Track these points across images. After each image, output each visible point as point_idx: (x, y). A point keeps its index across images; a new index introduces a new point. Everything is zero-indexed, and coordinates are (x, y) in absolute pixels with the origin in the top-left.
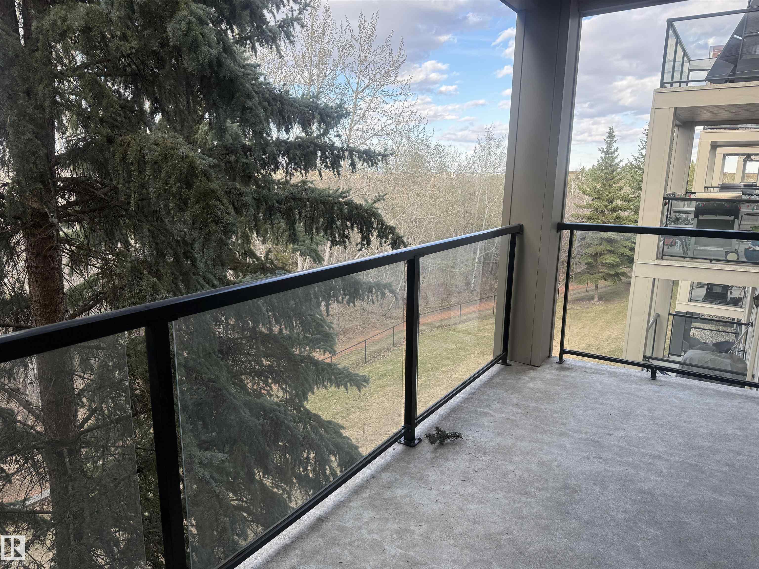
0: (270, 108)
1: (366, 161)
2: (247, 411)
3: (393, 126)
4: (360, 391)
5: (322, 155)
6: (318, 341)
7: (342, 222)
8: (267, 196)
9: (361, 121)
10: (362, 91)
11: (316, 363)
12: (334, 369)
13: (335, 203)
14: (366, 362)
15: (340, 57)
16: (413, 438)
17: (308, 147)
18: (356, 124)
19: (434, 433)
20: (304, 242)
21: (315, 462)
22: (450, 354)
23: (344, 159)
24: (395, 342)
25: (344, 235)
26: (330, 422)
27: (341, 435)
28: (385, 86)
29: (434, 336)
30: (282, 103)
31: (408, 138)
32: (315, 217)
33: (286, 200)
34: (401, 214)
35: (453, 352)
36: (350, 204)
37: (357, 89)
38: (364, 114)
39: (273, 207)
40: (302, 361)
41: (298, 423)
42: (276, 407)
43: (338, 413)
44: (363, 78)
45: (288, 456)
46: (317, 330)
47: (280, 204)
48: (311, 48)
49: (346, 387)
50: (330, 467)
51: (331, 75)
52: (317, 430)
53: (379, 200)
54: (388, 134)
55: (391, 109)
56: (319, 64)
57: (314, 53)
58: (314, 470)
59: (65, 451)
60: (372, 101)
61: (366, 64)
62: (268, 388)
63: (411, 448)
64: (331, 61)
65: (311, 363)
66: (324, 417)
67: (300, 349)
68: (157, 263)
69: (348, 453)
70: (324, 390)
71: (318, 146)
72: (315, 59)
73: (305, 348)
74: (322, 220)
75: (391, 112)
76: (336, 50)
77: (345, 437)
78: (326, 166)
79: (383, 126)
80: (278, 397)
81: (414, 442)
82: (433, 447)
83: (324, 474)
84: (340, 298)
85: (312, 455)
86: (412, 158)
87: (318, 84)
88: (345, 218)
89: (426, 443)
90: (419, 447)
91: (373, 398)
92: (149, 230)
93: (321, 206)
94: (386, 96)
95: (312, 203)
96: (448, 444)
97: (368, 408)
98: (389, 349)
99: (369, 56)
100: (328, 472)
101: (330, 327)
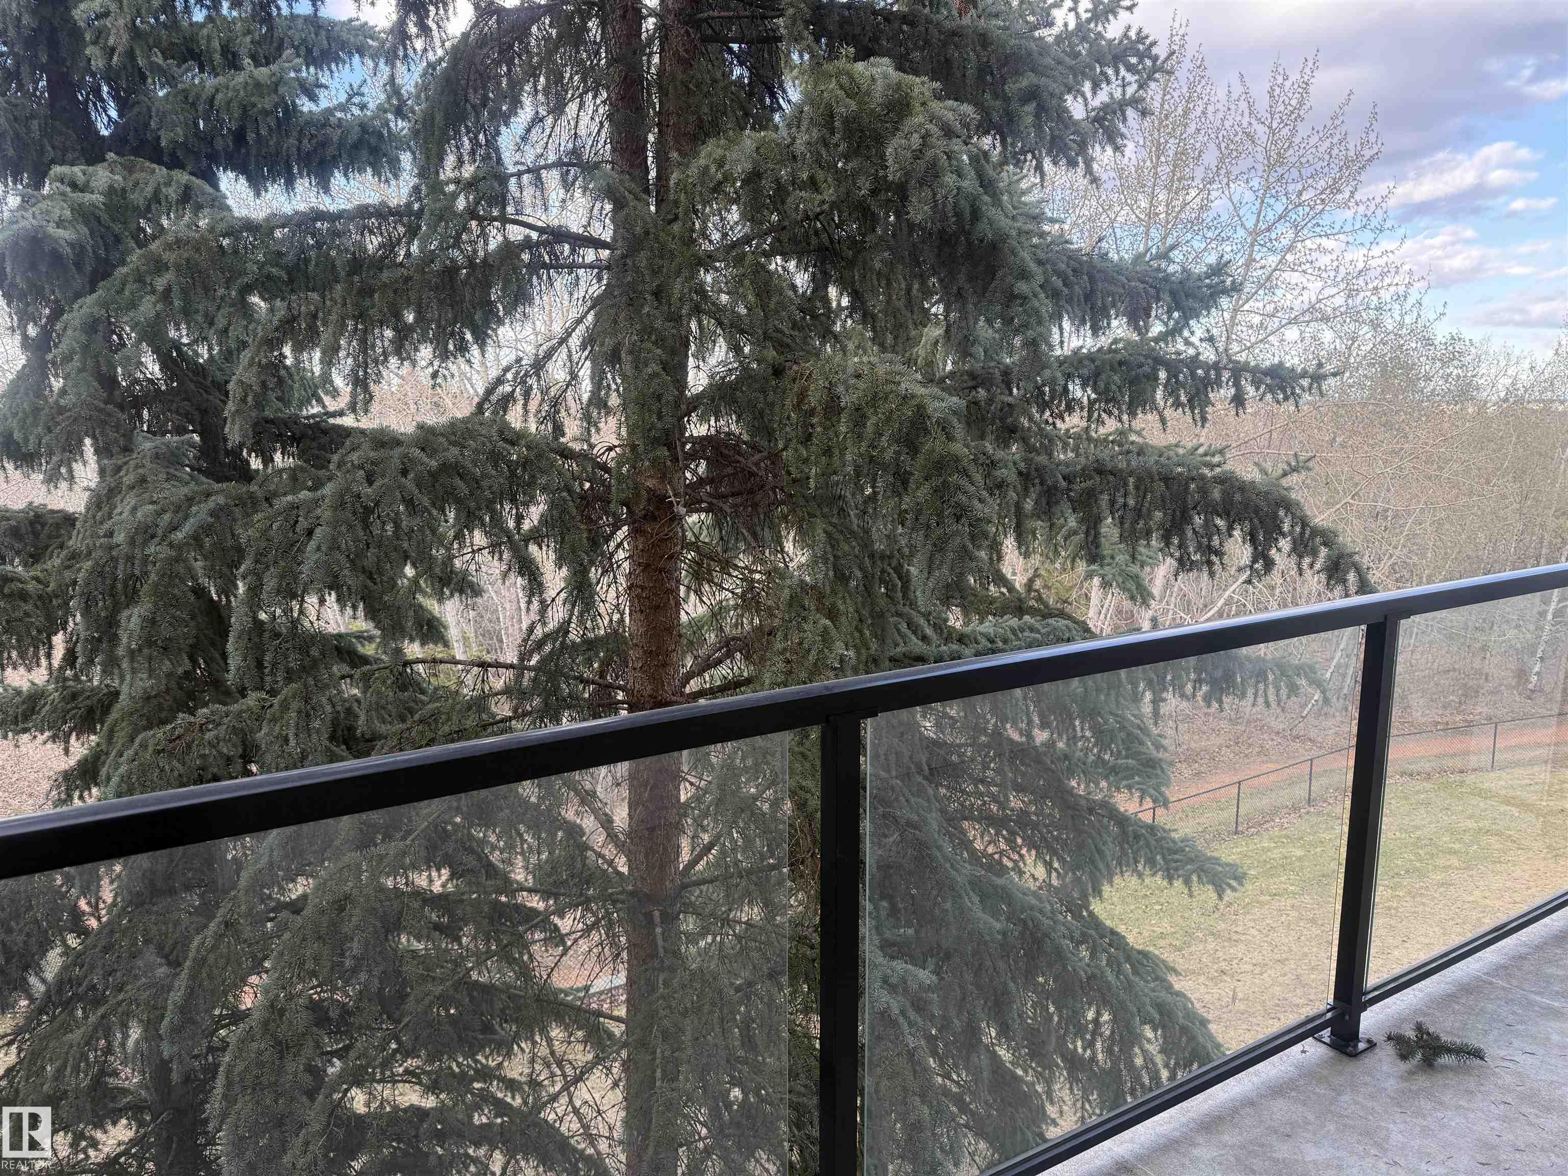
0: (1066, 291)
1: (1270, 389)
2: (976, 900)
3: (1339, 301)
4: (1220, 897)
5: (1168, 379)
6: (1129, 773)
7: (1206, 521)
8: (1044, 467)
9: (1261, 292)
10: (1268, 230)
11: (1122, 821)
12: (1164, 838)
13: (1193, 479)
14: (1236, 833)
15: (1221, 160)
16: (1354, 1036)
17: (1141, 366)
18: (1247, 301)
19: (1411, 1034)
20: (1113, 558)
21: (1113, 1032)
22: (1460, 841)
23: (1220, 386)
24: (1313, 795)
25: (1209, 547)
26: (1145, 954)
27: (1169, 988)
28: (1326, 216)
29: (1418, 792)
30: (1091, 278)
31: (1375, 325)
32: (1144, 510)
33: (1085, 474)
34: (1349, 499)
35: (1467, 838)
36: (1225, 480)
37: (1256, 225)
38: (1269, 278)
39: (1056, 488)
40: (1091, 811)
41: (1079, 943)
42: (1034, 901)
43: (1162, 936)
44: (1272, 201)
45: (1052, 1009)
46: (1128, 749)
47: (1070, 482)
48: (1158, 149)
49: (1187, 882)
50: (1144, 1052)
51: (1198, 200)
52: (1119, 965)
53: (1295, 470)
54: (1325, 319)
55: (1335, 264)
56: (1172, 181)
57: (1163, 159)
58: (1109, 1051)
59: (657, 913)
60: (1290, 248)
61: (1280, 171)
62: (1016, 857)
63: (1345, 1059)
64: (1199, 173)
65: (1111, 818)
66: (1130, 939)
67: (1087, 786)
68: (834, 592)
69: (1184, 1030)
70: (1134, 880)
71: (1159, 361)
72: (1164, 170)
73: (1097, 785)
74: (1158, 515)
75: (1337, 270)
76: (1212, 146)
77: (1178, 994)
78: (1177, 404)
79: (1314, 300)
80: (1035, 879)
81: (1356, 1046)
82: (1404, 1066)
83: (1131, 1066)
84: (1189, 686)
85: (1106, 1017)
86: (1384, 371)
87: (1168, 222)
88: (1212, 510)
89: (1386, 1054)
90: (1368, 1060)
91: (1249, 917)
92: (825, 532)
93: (1160, 487)
94: (1327, 235)
95: (1140, 479)
96: (1445, 1067)
97: (1235, 937)
98: (1295, 808)
99: (1291, 152)
100: (1139, 1061)
101: (1158, 747)
